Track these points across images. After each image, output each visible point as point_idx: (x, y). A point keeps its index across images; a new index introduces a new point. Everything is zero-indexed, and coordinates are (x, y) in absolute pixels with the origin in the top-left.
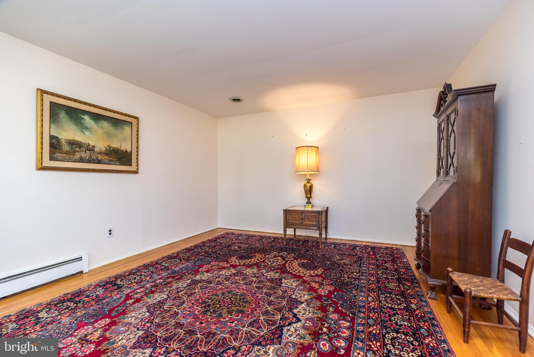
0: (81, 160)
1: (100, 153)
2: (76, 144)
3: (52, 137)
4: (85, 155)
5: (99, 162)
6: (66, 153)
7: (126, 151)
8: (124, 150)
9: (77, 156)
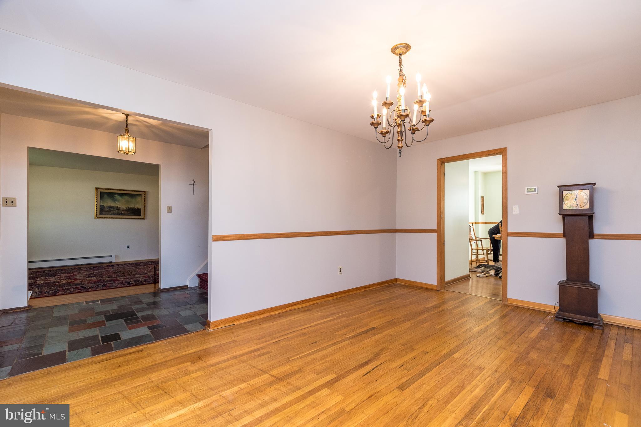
0: (114, 214)
1: (123, 210)
2: (111, 208)
3: (100, 205)
4: (116, 212)
5: (123, 214)
6: (107, 211)
7: (138, 209)
8: (137, 208)
9: (112, 213)
